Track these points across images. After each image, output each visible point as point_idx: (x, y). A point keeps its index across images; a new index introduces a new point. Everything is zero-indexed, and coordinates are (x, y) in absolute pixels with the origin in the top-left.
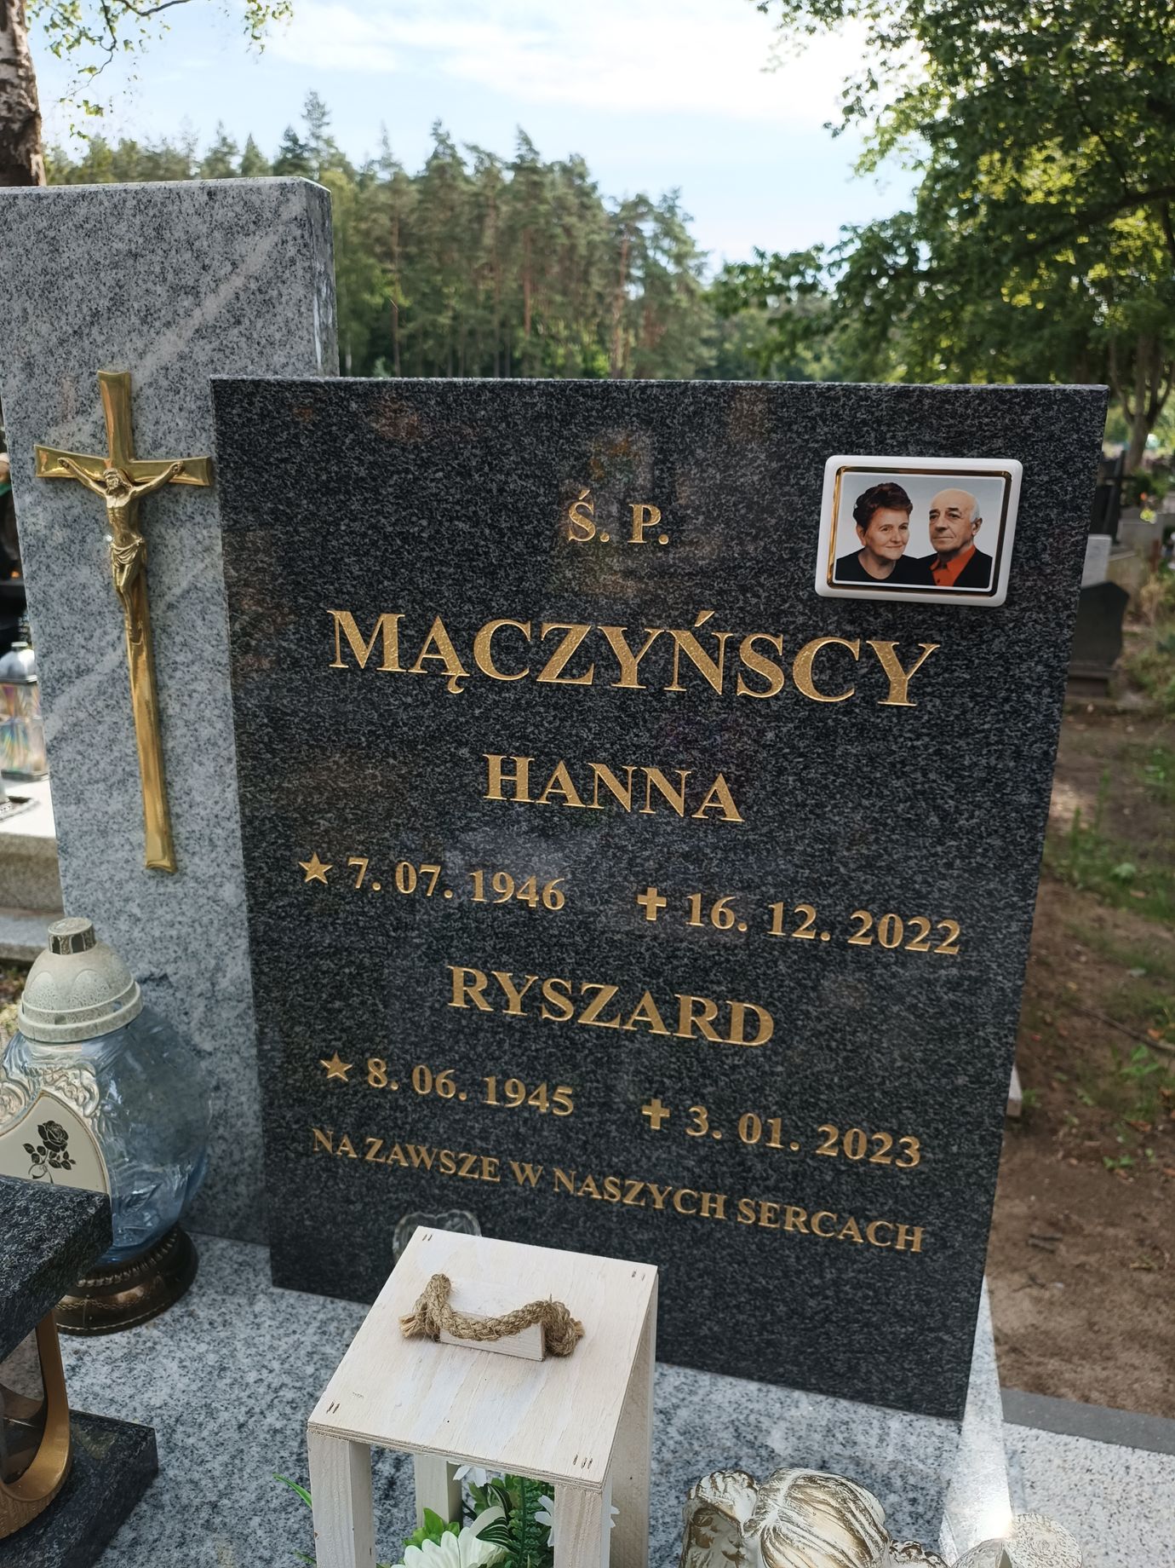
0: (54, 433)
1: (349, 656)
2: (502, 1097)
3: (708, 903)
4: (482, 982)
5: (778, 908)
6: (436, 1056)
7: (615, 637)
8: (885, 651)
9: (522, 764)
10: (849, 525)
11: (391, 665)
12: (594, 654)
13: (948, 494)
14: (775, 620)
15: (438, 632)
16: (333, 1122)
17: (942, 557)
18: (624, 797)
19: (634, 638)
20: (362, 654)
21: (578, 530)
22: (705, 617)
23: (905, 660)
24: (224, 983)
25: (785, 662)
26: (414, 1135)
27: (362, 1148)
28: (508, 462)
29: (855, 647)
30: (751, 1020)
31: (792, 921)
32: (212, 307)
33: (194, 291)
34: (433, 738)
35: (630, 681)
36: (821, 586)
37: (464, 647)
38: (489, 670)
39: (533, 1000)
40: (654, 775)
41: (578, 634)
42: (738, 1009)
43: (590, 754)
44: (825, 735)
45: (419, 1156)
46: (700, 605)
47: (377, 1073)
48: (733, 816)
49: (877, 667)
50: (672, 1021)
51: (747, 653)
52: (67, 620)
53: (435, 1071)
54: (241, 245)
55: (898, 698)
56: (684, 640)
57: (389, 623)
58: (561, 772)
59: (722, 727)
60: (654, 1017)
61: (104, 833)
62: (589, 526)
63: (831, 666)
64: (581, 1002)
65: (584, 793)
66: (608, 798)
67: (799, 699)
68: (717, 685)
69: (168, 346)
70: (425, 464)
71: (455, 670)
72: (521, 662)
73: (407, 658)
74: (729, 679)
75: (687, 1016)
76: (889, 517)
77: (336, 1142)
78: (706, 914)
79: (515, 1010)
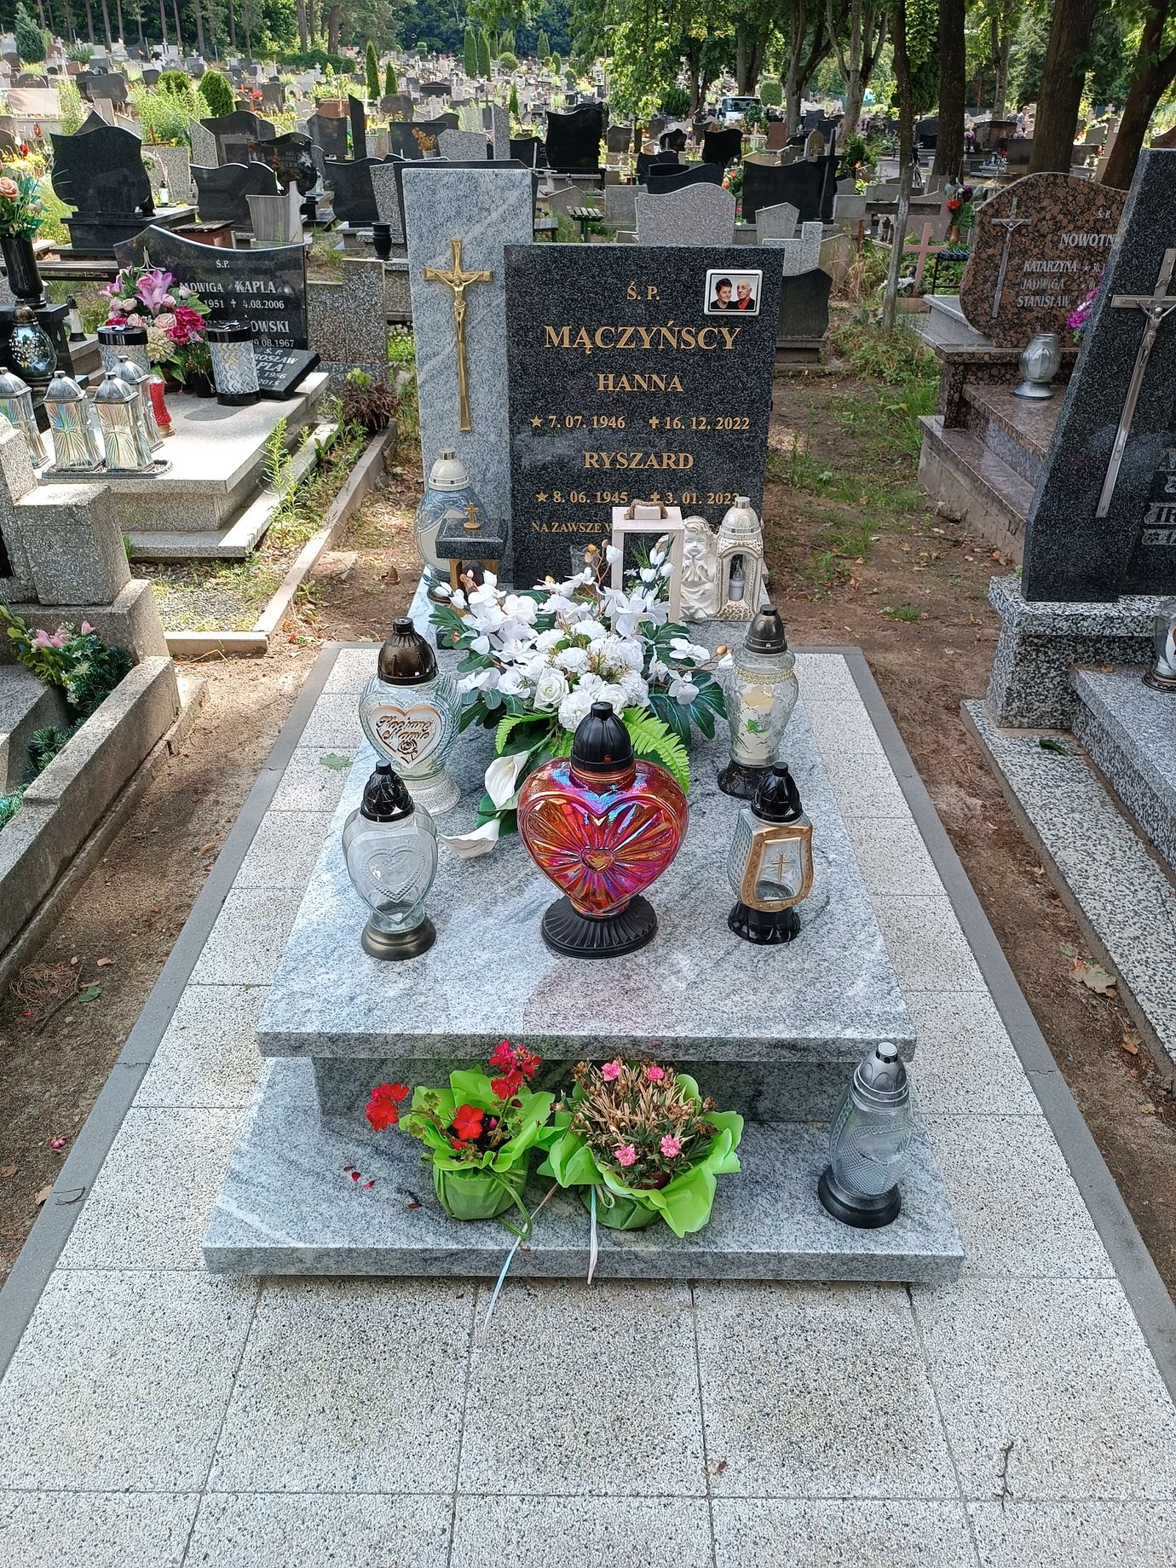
0: (429, 262)
1: (551, 342)
2: (602, 499)
3: (672, 420)
4: (596, 457)
5: (694, 419)
6: (578, 487)
7: (642, 330)
8: (725, 331)
9: (611, 377)
10: (714, 291)
11: (566, 344)
12: (635, 337)
13: (742, 281)
14: (692, 323)
15: (583, 332)
16: (540, 519)
17: (741, 301)
18: (645, 386)
19: (648, 331)
20: (556, 341)
21: (631, 296)
22: (671, 323)
23: (731, 334)
24: (489, 475)
25: (695, 336)
26: (571, 519)
27: (550, 527)
28: (608, 273)
29: (716, 330)
30: (686, 459)
31: (698, 423)
32: (495, 216)
33: (488, 210)
34: (580, 370)
35: (647, 346)
36: (706, 311)
37: (592, 337)
38: (600, 344)
39: (614, 461)
40: (655, 377)
41: (630, 330)
42: (682, 456)
43: (634, 371)
44: (708, 360)
45: (573, 527)
46: (669, 319)
47: (557, 496)
48: (680, 389)
49: (723, 337)
50: (660, 463)
51: (683, 333)
52: (431, 334)
53: (578, 493)
54: (507, 194)
55: (729, 346)
56: (664, 330)
57: (566, 330)
58: (624, 378)
59: (676, 359)
60: (655, 463)
61: (441, 419)
62: (634, 294)
63: (710, 337)
64: (630, 460)
65: (632, 386)
66: (640, 386)
67: (700, 348)
68: (675, 345)
69: (477, 229)
70: (580, 274)
71: (589, 345)
72: (611, 341)
73: (572, 341)
74: (678, 343)
75: (665, 461)
76: (726, 289)
77: (541, 526)
78: (671, 424)
79: (607, 466)
